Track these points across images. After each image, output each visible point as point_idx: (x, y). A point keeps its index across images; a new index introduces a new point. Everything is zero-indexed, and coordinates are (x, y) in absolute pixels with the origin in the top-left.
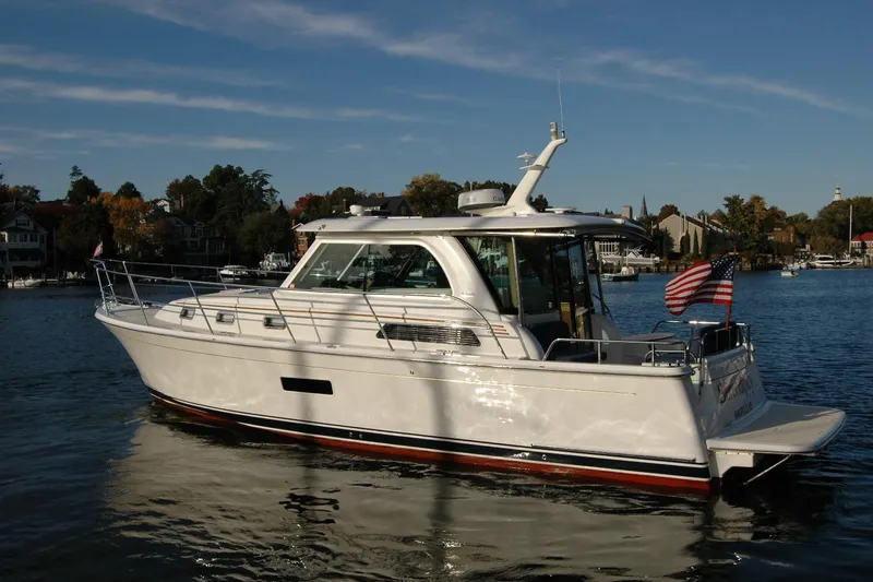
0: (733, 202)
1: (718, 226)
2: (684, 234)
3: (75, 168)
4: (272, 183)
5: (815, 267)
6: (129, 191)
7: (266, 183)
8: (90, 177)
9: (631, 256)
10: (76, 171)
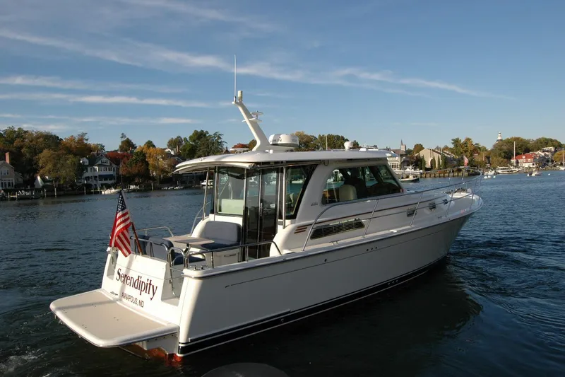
0: (456, 142)
1: (448, 154)
2: (432, 158)
3: (123, 134)
4: (223, 139)
5: (499, 173)
6: (150, 144)
7: (220, 138)
8: (130, 139)
9: (408, 170)
10: (123, 136)
